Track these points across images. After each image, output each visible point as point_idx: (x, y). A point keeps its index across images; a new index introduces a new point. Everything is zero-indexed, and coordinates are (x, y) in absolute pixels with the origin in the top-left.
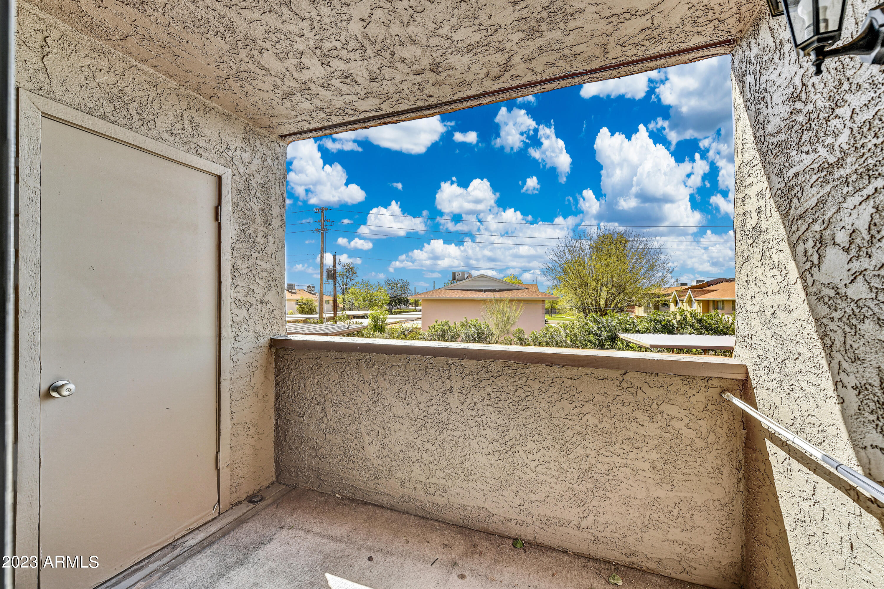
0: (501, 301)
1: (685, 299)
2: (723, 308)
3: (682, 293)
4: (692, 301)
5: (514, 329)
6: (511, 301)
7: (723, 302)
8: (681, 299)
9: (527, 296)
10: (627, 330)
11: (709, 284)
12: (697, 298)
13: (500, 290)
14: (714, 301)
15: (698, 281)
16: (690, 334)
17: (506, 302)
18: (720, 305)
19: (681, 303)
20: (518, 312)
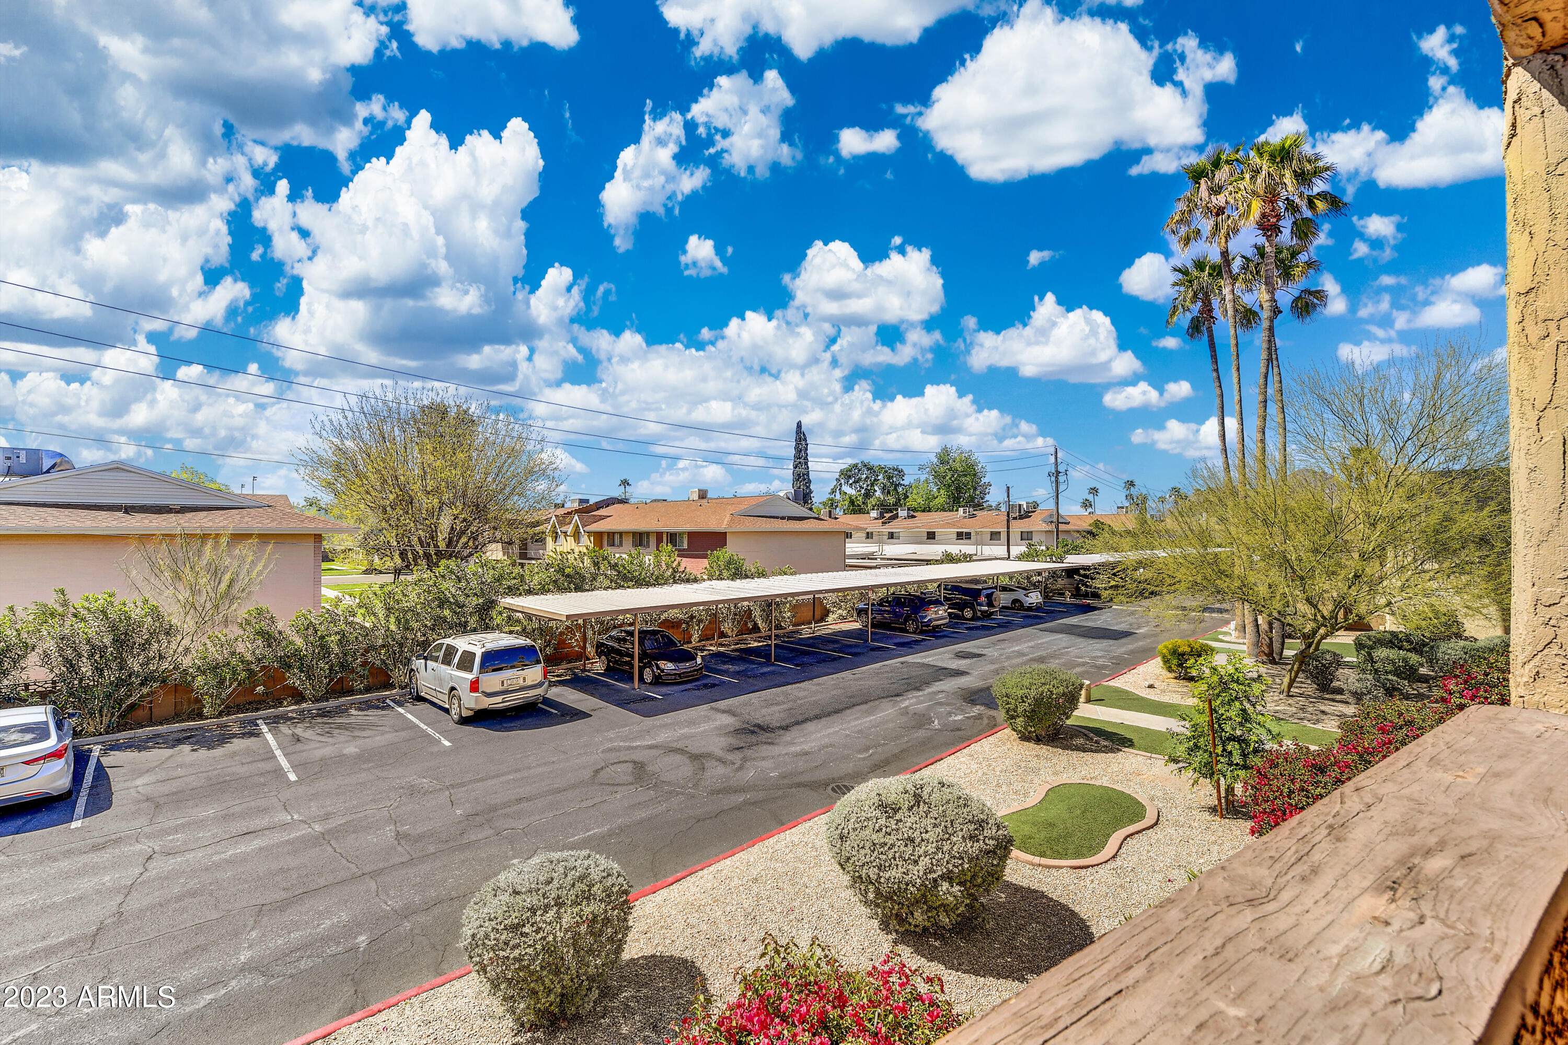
0: (204, 537)
1: (570, 529)
2: (621, 544)
3: (564, 519)
4: (579, 533)
5: (242, 612)
6: (238, 537)
7: (621, 534)
8: (564, 529)
9: (274, 524)
10: (512, 591)
11: (599, 506)
12: (587, 529)
13: (183, 510)
14: (609, 533)
15: (581, 501)
16: (606, 588)
17: (224, 541)
18: (617, 537)
19: (562, 537)
20: (259, 567)
